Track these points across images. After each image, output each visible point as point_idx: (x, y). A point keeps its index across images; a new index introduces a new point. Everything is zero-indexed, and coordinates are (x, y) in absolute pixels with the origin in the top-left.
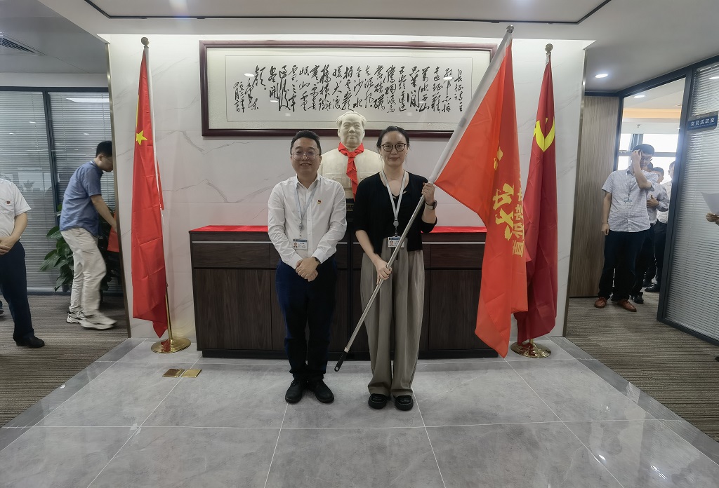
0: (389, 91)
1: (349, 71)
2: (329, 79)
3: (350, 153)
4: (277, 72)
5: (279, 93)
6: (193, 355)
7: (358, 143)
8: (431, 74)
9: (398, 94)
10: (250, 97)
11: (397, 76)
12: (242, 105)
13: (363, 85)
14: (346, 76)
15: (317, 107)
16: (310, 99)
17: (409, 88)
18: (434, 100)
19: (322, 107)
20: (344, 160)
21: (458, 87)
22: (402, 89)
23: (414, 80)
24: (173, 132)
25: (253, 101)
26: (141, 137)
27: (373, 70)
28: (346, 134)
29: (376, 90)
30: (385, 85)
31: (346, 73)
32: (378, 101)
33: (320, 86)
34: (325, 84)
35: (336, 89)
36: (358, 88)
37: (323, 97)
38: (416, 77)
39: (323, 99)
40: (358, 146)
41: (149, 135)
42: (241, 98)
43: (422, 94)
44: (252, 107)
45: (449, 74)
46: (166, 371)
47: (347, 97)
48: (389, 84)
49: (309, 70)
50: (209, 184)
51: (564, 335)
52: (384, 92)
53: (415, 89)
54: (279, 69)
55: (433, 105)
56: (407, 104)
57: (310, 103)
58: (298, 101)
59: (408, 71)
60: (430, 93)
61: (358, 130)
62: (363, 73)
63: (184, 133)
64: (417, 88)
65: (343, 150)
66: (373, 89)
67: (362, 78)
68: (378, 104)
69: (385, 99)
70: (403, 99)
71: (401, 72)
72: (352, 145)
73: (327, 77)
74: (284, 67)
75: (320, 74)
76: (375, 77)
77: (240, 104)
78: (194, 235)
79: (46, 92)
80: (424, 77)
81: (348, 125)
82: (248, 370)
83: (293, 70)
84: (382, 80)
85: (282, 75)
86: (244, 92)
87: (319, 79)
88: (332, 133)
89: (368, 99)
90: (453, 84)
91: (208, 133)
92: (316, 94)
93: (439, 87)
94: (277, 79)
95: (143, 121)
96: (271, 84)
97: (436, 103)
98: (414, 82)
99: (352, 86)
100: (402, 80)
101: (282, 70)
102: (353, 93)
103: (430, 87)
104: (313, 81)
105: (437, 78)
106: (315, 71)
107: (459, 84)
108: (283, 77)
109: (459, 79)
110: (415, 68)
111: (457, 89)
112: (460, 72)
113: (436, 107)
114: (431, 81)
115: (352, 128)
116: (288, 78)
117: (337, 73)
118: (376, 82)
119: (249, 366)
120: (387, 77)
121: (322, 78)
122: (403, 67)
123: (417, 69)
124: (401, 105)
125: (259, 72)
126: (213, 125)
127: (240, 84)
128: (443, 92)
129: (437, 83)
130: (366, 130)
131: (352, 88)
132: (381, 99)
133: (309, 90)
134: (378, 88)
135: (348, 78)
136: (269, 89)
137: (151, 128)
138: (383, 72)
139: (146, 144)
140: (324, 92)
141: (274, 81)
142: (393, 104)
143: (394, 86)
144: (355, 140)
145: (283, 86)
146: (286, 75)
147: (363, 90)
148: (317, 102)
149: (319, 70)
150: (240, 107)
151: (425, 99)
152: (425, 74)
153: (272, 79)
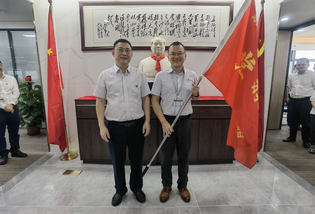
0: (178, 27)
1: (156, 17)
2: (146, 21)
3: (157, 59)
4: (119, 18)
5: (120, 28)
6: (78, 162)
7: (161, 54)
8: (199, 18)
9: (182, 28)
10: (106, 31)
11: (182, 19)
12: (102, 35)
13: (164, 24)
14: (155, 19)
15: (140, 35)
16: (136, 31)
17: (188, 25)
18: (201, 31)
19: (142, 35)
20: (154, 62)
21: (213, 25)
22: (184, 26)
23: (190, 21)
24: (67, 49)
25: (107, 32)
26: (50, 52)
27: (169, 16)
28: (155, 49)
29: (171, 26)
30: (175, 24)
31: (155, 18)
32: (172, 32)
33: (141, 25)
34: (144, 24)
35: (150, 26)
36: (161, 25)
37: (143, 30)
38: (192, 19)
39: (143, 31)
40: (162, 55)
41: (54, 50)
42: (100, 31)
43: (194, 28)
44: (107, 36)
45: (208, 18)
46: (64, 171)
47: (155, 30)
48: (178, 23)
49: (136, 16)
50: (85, 75)
51: (264, 151)
52: (175, 27)
53: (191, 25)
54: (120, 16)
55: (200, 34)
56: (187, 33)
57: (136, 33)
58: (130, 32)
59: (187, 17)
60: (199, 28)
61: (161, 47)
62: (164, 18)
63: (73, 49)
64: (192, 25)
65: (154, 57)
66: (169, 26)
67: (163, 20)
68: (172, 33)
69: (175, 31)
70: (185, 31)
71: (184, 17)
72: (158, 54)
73: (145, 20)
74: (123, 15)
75: (141, 19)
76: (170, 20)
77: (100, 34)
78: (77, 101)
79: (9, 31)
80: (196, 20)
81: (156, 44)
82: (105, 171)
83: (127, 16)
84: (174, 21)
85: (122, 19)
86: (102, 28)
87: (141, 21)
88: (148, 49)
89: (167, 31)
90: (211, 23)
91: (85, 49)
92: (139, 29)
93: (203, 25)
94: (119, 21)
95: (51, 43)
96: (116, 24)
97: (202, 33)
98: (191, 22)
99: (158, 24)
100: (184, 21)
101: (122, 17)
102: (159, 28)
103: (199, 25)
104: (138, 22)
105: (202, 20)
106: (139, 17)
107: (213, 23)
108: (122, 20)
109: (214, 20)
110: (191, 15)
111: (213, 26)
112: (214, 17)
113: (202, 35)
114: (199, 22)
115: (158, 45)
116: (125, 21)
117: (150, 18)
118: (171, 22)
119: (106, 169)
120: (176, 20)
121: (143, 20)
122: (185, 15)
123: (192, 16)
124: (184, 34)
125: (110, 18)
126: (87, 45)
127: (100, 24)
128: (205, 27)
129: (202, 23)
130: (166, 47)
131: (158, 25)
132: (173, 31)
133: (136, 27)
134: (172, 25)
135: (156, 20)
136: (115, 26)
137: (55, 47)
138: (174, 17)
139: (52, 55)
140: (144, 28)
141: (117, 22)
142: (180, 33)
143: (180, 24)
144: (160, 52)
145: (122, 25)
146: (124, 19)
147: (164, 26)
148: (140, 33)
149: (141, 16)
150: (100, 36)
151: (196, 31)
152: (196, 18)
153: (116, 21)
